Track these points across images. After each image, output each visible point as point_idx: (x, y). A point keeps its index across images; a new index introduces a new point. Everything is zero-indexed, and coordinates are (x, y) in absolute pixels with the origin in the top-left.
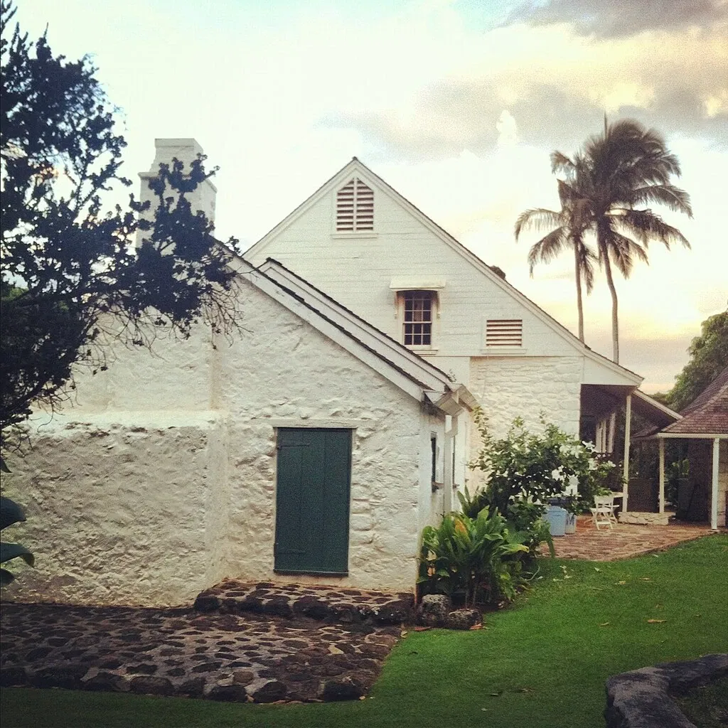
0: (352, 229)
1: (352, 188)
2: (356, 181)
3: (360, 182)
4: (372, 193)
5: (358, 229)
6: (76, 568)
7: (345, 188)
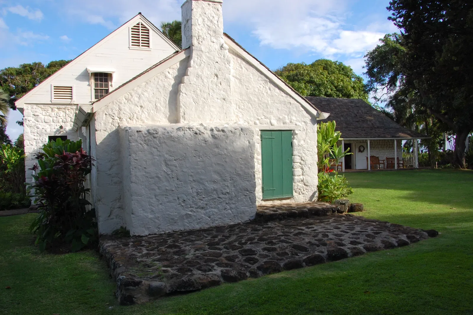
0: (139, 46)
1: (139, 27)
2: (140, 24)
3: (142, 24)
4: (148, 30)
5: (142, 46)
6: (192, 209)
7: (135, 26)
